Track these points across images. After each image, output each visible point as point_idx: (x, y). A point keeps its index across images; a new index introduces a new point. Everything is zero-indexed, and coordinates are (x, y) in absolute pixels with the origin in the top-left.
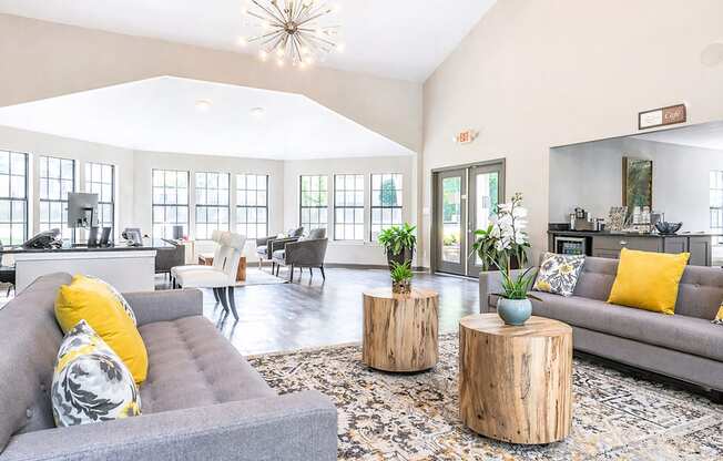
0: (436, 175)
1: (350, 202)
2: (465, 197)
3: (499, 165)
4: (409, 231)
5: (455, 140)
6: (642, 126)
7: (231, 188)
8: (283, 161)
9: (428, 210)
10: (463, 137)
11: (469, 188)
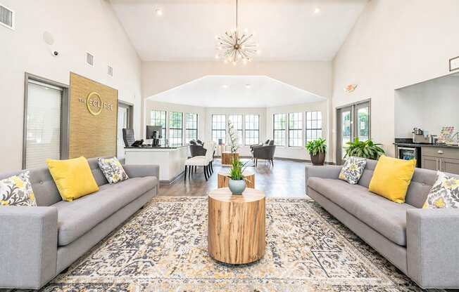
0: (339, 111)
1: (296, 127)
2: (352, 122)
3: (367, 103)
4: (322, 143)
5: (345, 90)
6: (452, 69)
7: (244, 122)
8: (266, 108)
9: (334, 131)
10: (350, 87)
11: (354, 118)
